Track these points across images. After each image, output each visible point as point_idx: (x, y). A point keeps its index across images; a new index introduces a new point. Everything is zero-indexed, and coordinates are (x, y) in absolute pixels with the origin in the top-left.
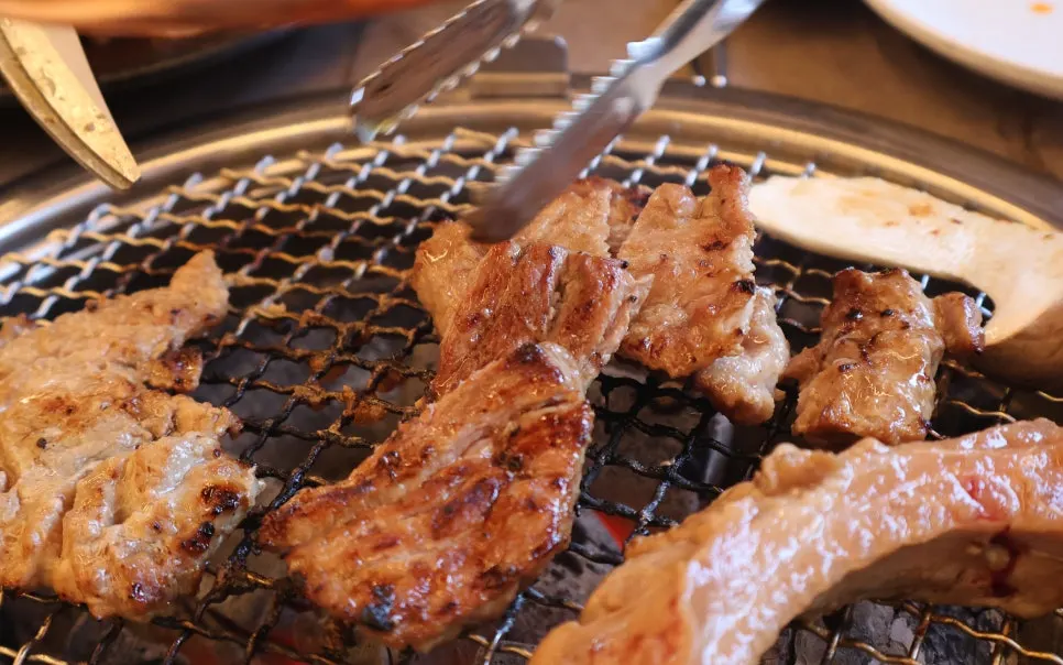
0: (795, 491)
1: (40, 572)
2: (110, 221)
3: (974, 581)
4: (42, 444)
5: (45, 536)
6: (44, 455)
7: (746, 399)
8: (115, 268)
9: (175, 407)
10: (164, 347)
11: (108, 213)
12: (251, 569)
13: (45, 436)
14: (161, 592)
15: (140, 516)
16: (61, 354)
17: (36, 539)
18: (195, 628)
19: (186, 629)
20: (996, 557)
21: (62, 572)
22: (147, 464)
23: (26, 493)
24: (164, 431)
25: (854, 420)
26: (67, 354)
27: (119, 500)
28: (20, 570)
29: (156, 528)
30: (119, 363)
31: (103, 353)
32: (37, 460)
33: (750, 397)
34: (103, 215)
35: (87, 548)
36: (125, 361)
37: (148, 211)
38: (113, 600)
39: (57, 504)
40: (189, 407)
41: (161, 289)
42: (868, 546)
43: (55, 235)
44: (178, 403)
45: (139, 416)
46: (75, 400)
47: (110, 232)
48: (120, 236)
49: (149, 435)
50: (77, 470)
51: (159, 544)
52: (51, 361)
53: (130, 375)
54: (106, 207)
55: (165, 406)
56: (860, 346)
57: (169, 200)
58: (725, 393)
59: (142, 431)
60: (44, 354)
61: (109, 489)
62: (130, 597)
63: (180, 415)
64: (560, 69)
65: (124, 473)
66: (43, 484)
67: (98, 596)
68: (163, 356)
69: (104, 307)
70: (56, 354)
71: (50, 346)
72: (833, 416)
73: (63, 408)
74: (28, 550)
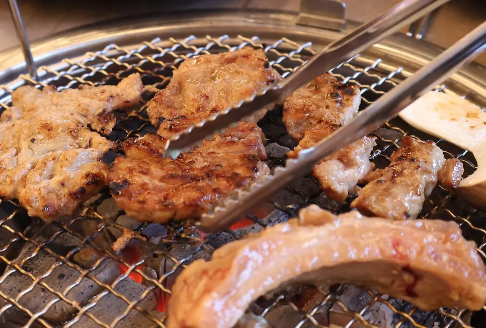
0: (311, 226)
1: (15, 192)
2: (114, 52)
3: (398, 287)
4: (33, 141)
5: (20, 178)
6: (32, 145)
7: (332, 188)
8: (105, 73)
9: (91, 136)
10: (100, 111)
11: (114, 48)
12: (98, 211)
13: (36, 138)
14: (56, 211)
15: (58, 178)
16: (58, 106)
17: (16, 179)
18: (67, 229)
19: (63, 229)
20: (407, 278)
21: (23, 193)
22: (66, 157)
23: (20, 159)
24: (84, 146)
25: (374, 206)
26: (61, 106)
27: (53, 170)
28: (8, 190)
29: (62, 184)
30: (80, 114)
31: (74, 108)
32: (29, 147)
33: (334, 187)
34: (111, 49)
35: (32, 186)
36: (83, 113)
37: (129, 51)
38: (37, 210)
39: (29, 166)
40: (97, 138)
41: (114, 86)
42: (336, 257)
43: (88, 54)
44: (93, 135)
45: (75, 138)
46: (54, 125)
47: (111, 57)
48: (114, 60)
49: (77, 146)
50: (43, 154)
51: (62, 191)
52: (54, 108)
53: (82, 120)
54: (113, 46)
55: (87, 135)
56: (394, 173)
57: (141, 47)
58: (324, 181)
59: (74, 144)
60: (52, 104)
61: (50, 164)
62: (42, 210)
63: (93, 140)
64: (341, 17)
65: (58, 159)
66: (27, 157)
67: (31, 207)
68: (100, 115)
69: (85, 89)
70: (56, 105)
71: (55, 101)
72: (366, 203)
73: (48, 128)
74: (12, 182)
